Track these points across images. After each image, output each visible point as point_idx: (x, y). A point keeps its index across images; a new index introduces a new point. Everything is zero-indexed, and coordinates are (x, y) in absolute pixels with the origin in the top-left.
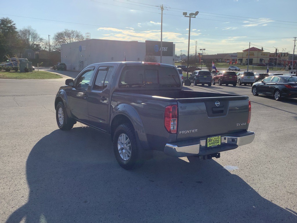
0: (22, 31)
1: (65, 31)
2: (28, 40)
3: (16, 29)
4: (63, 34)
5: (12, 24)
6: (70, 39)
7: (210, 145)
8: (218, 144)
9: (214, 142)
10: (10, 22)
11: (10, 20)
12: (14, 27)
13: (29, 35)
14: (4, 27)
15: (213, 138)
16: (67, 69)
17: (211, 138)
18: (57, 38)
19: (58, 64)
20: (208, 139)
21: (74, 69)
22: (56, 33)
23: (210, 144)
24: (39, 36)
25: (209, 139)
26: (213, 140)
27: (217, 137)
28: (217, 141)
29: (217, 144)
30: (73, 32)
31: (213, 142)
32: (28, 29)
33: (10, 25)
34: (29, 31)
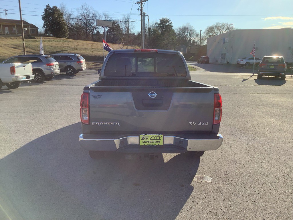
0: (182, 28)
1: (215, 24)
2: (186, 36)
3: (172, 27)
4: (213, 28)
5: (170, 22)
6: (220, 32)
7: (144, 144)
8: (159, 143)
9: (152, 140)
10: (168, 21)
11: (168, 19)
12: (171, 25)
13: (187, 31)
14: (162, 26)
15: (150, 136)
16: (210, 62)
17: (146, 136)
18: (207, 32)
19: (202, 57)
20: (141, 136)
21: (217, 61)
22: (207, 28)
23: (143, 142)
24: (196, 32)
25: (143, 136)
26: (149, 138)
27: (157, 136)
28: (157, 140)
29: (157, 144)
30: (223, 25)
31: (149, 140)
32: (187, 26)
33: (167, 24)
34: (187, 28)
